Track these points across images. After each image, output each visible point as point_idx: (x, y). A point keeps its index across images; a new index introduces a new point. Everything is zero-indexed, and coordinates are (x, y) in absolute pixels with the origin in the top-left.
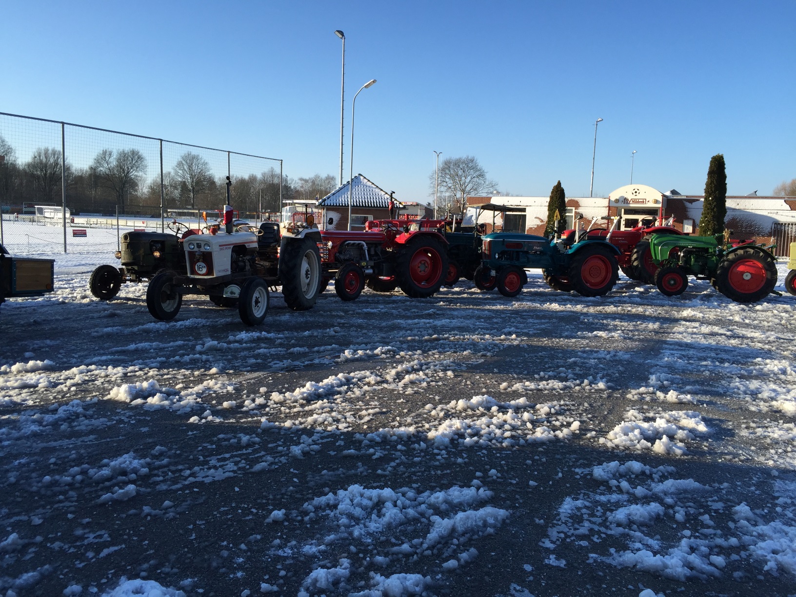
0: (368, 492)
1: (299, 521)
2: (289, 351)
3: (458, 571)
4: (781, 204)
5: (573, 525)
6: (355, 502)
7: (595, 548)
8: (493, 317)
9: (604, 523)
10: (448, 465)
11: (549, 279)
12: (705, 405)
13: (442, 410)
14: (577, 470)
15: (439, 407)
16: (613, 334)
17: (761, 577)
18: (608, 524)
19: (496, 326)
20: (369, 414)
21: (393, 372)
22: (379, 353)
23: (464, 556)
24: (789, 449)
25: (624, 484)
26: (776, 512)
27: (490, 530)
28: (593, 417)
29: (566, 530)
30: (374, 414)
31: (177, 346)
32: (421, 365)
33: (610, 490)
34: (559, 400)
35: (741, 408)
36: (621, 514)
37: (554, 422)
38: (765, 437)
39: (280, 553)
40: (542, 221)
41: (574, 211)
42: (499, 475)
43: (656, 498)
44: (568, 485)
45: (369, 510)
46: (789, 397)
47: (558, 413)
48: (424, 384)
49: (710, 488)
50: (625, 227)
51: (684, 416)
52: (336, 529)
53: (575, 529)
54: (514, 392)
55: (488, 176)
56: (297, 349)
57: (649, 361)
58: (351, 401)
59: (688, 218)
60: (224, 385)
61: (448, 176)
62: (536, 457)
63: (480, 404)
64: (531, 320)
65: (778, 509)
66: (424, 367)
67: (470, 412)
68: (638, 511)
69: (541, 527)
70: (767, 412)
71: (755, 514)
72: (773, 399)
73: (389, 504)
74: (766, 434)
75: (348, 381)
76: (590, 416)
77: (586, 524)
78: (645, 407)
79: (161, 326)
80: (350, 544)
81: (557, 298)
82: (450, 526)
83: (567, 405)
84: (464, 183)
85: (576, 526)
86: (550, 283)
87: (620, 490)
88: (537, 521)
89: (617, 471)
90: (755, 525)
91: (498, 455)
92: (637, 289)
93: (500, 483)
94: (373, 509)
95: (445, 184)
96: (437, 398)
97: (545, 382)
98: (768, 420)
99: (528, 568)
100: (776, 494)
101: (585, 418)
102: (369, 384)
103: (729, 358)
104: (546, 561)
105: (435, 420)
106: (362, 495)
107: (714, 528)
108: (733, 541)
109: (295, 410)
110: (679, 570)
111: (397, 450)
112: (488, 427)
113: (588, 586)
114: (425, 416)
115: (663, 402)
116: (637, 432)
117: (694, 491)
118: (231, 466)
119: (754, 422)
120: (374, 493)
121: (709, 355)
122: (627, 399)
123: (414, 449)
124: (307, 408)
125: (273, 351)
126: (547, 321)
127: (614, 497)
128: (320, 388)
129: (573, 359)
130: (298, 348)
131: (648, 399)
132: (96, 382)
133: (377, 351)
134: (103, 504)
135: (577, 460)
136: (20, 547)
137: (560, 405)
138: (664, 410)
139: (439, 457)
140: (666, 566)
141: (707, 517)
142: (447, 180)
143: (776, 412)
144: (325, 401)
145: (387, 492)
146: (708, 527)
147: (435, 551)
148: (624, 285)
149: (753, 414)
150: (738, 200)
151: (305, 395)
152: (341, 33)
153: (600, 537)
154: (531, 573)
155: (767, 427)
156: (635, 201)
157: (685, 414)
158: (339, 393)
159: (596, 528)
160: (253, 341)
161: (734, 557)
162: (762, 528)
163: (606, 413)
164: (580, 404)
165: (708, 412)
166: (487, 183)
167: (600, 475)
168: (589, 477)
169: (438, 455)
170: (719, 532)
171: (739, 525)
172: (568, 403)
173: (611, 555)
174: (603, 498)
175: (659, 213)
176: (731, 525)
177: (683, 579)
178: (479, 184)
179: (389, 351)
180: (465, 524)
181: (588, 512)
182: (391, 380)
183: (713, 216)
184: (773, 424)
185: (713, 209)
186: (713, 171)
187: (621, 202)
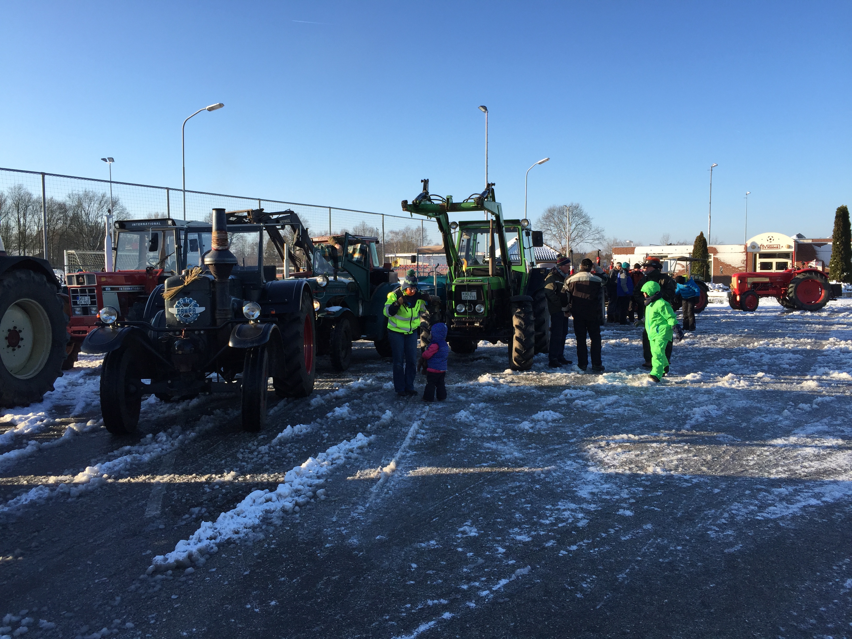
41: (713, 256)
84: (569, 231)
152: (485, 108)
156: (770, 247)
175: (792, 256)
183: (841, 258)
185: (840, 252)
186: (839, 220)
187: (757, 248)
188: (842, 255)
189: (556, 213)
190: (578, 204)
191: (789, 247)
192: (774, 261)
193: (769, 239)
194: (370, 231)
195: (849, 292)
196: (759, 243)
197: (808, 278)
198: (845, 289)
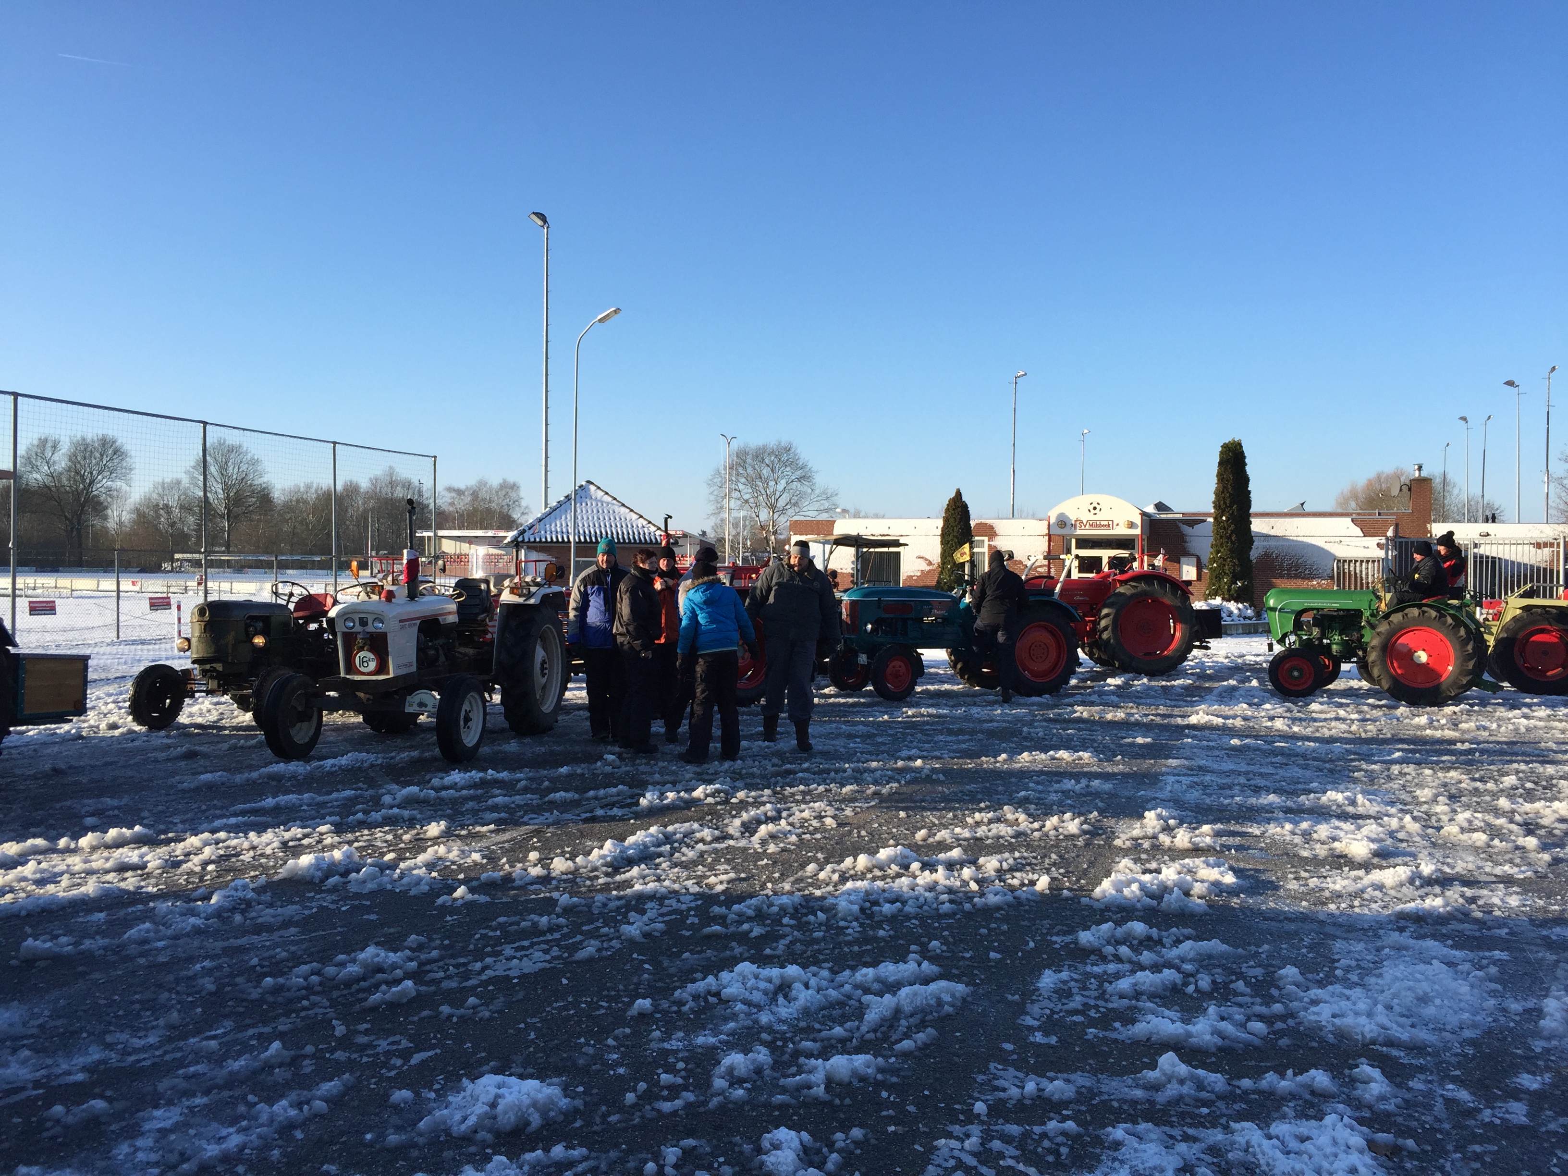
0: (767, 972)
1: (675, 1013)
2: (547, 799)
3: (916, 1053)
4: (1345, 525)
5: (1060, 1000)
6: (749, 985)
7: (1093, 1023)
8: (874, 735)
9: (1102, 996)
10: (863, 939)
11: (959, 666)
12: (1233, 851)
13: (834, 871)
14: (1054, 938)
15: (829, 867)
16: (1081, 753)
17: (1315, 1044)
18: (1107, 996)
19: (883, 748)
20: (721, 882)
21: (737, 822)
22: (702, 796)
23: (921, 1037)
24: (1356, 903)
25: (1124, 950)
26: (1335, 977)
27: (948, 1009)
28: (1067, 872)
29: (1052, 1005)
30: (729, 882)
31: (345, 798)
32: (779, 812)
33: (1104, 959)
34: (1012, 851)
35: (1287, 854)
36: (1124, 984)
37: (1009, 881)
38: (1322, 890)
39: (666, 1045)
40: (930, 563)
41: (986, 543)
42: (944, 948)
43: (1169, 965)
44: (1045, 956)
45: (771, 995)
46: (1359, 837)
47: (1012, 870)
48: (793, 838)
49: (1244, 952)
50: (1080, 572)
51: (1202, 865)
52: (734, 1017)
53: (1063, 1004)
54: (939, 843)
55: (821, 480)
56: (560, 795)
57: (1142, 792)
58: (684, 866)
59: (1187, 554)
60: (463, 852)
61: (743, 480)
62: (993, 925)
63: (892, 860)
64: (941, 738)
65: (1338, 972)
66: (784, 814)
67: (878, 873)
68: (1145, 978)
69: (1017, 1004)
70: (1326, 857)
71: (1306, 979)
72: (1334, 839)
73: (797, 986)
74: (1323, 885)
75: (668, 839)
76: (1062, 871)
77: (1078, 998)
78: (1144, 856)
79: (296, 767)
80: (760, 1033)
81: (977, 699)
82: (893, 1005)
83: (1025, 858)
84: (774, 493)
85: (1064, 1001)
86: (962, 673)
87: (1118, 959)
88: (1010, 997)
89: (1113, 936)
90: (1308, 989)
91: (936, 925)
92: (1110, 681)
93: (947, 958)
94: (776, 993)
95: (736, 494)
96: (820, 855)
97: (984, 828)
98: (1328, 867)
99: (1008, 1047)
100: (1336, 957)
101: (1055, 874)
102: (702, 840)
103: (1268, 784)
104: (1031, 1038)
105: (827, 885)
106: (756, 977)
107: (1252, 996)
108: (1278, 1007)
109: (601, 881)
110: (1208, 1037)
111: (782, 925)
112: (913, 890)
113: (1091, 1061)
114: (810, 880)
115: (1170, 849)
116: (1135, 887)
117: (1222, 955)
118: (538, 955)
119: (1306, 871)
120: (774, 972)
121: (1236, 782)
122: (1115, 847)
123: (809, 923)
124: (618, 878)
125: (518, 799)
126: (967, 737)
127: (1112, 967)
128: (628, 848)
129: (1023, 793)
130: (562, 793)
131: (1146, 845)
132: (242, 857)
133: (698, 793)
134: (374, 1009)
135: (1052, 927)
136: (289, 1060)
137: (1015, 859)
138: (1173, 860)
139: (850, 931)
140: (1189, 1035)
141: (1241, 983)
142: (741, 487)
143: (1341, 856)
144: (643, 866)
145: (793, 970)
146: (1243, 995)
147: (879, 1034)
148: (1087, 675)
149: (1305, 861)
150: (1272, 521)
151: (609, 859)
152: (542, 217)
153: (1098, 1011)
154: (1013, 1052)
155: (1325, 877)
156: (1094, 525)
157: (1204, 862)
158: (660, 855)
159: (1092, 1002)
160: (474, 786)
161: (1280, 1025)
162: (1316, 992)
163: (1085, 866)
164: (1045, 856)
165: (1238, 860)
166: (817, 492)
167: (1088, 941)
168: (1072, 946)
169: (847, 928)
170: (1258, 1000)
171: (1284, 992)
172: (1025, 854)
173: (1115, 1029)
174: (1097, 969)
175: (1138, 545)
176: (1274, 992)
177: (1214, 1050)
178: (801, 495)
179: (718, 791)
180: (912, 1002)
181: (1078, 985)
182: (738, 834)
183: (1230, 550)
184: (1334, 872)
185: (1229, 538)
186: (1225, 469)
187: (1069, 526)
188: (1233, 543)
189: (749, 460)
190: (791, 444)
191: (1132, 525)
192: (1106, 554)
193: (1091, 508)
194: (403, 486)
195: (1248, 622)
196: (1073, 517)
197: (1144, 594)
198: (1240, 616)
